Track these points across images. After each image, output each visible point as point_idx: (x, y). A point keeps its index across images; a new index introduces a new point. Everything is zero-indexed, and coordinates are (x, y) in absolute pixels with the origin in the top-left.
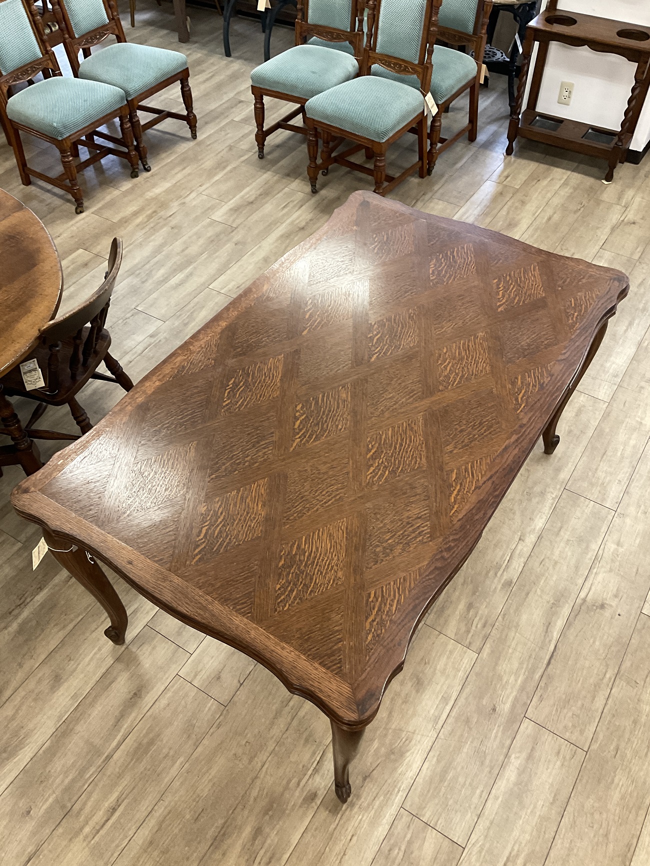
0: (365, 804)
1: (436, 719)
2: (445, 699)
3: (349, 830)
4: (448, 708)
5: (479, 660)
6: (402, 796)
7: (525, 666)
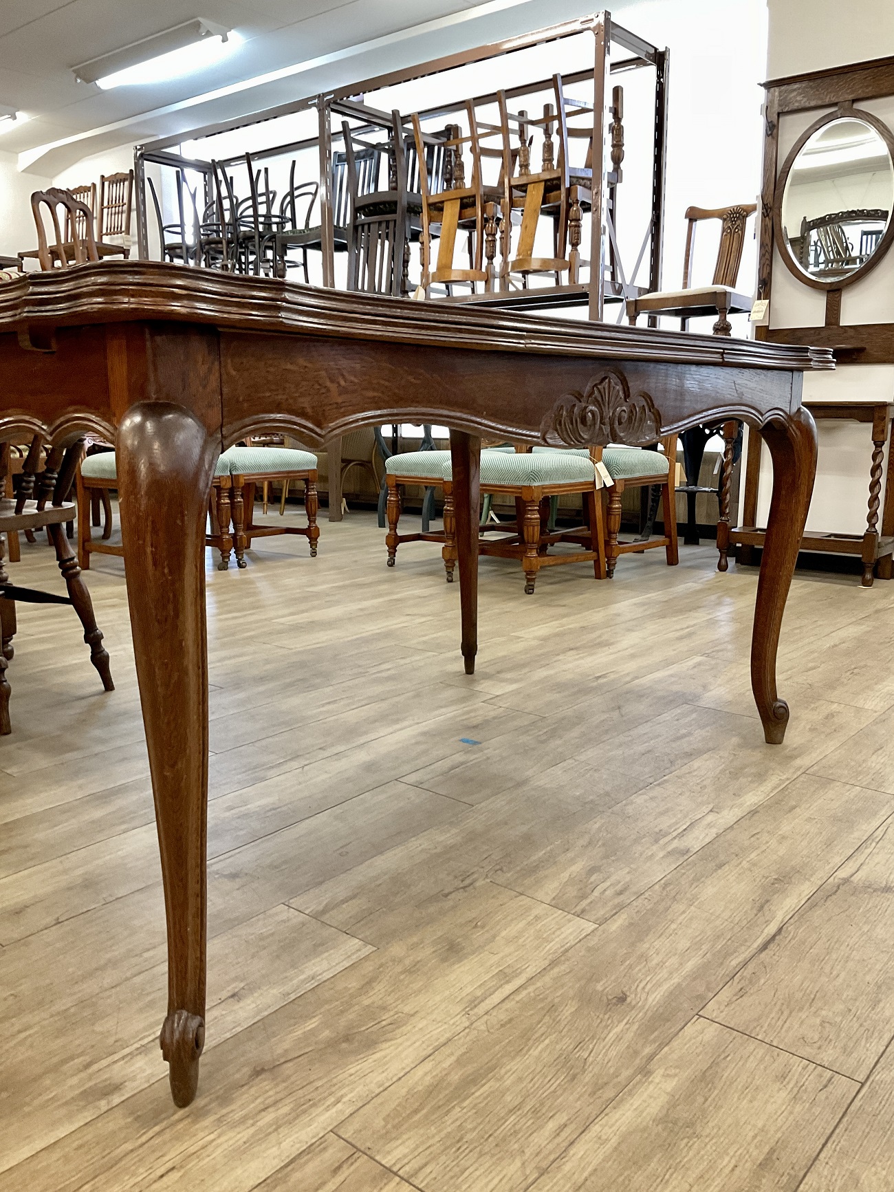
0: (237, 1116)
1: (474, 1002)
2: (505, 976)
3: (166, 1158)
4: (508, 989)
5: (599, 933)
6: (342, 1111)
7: (704, 948)
